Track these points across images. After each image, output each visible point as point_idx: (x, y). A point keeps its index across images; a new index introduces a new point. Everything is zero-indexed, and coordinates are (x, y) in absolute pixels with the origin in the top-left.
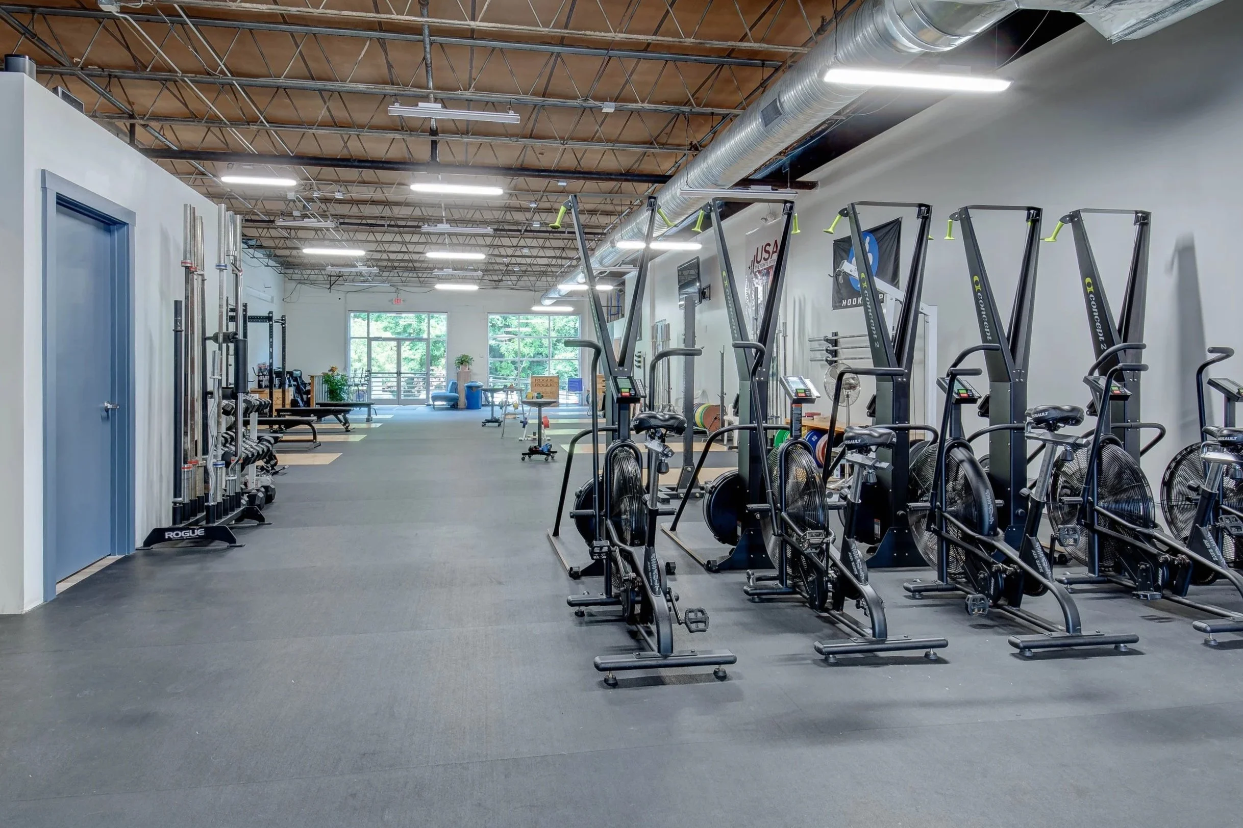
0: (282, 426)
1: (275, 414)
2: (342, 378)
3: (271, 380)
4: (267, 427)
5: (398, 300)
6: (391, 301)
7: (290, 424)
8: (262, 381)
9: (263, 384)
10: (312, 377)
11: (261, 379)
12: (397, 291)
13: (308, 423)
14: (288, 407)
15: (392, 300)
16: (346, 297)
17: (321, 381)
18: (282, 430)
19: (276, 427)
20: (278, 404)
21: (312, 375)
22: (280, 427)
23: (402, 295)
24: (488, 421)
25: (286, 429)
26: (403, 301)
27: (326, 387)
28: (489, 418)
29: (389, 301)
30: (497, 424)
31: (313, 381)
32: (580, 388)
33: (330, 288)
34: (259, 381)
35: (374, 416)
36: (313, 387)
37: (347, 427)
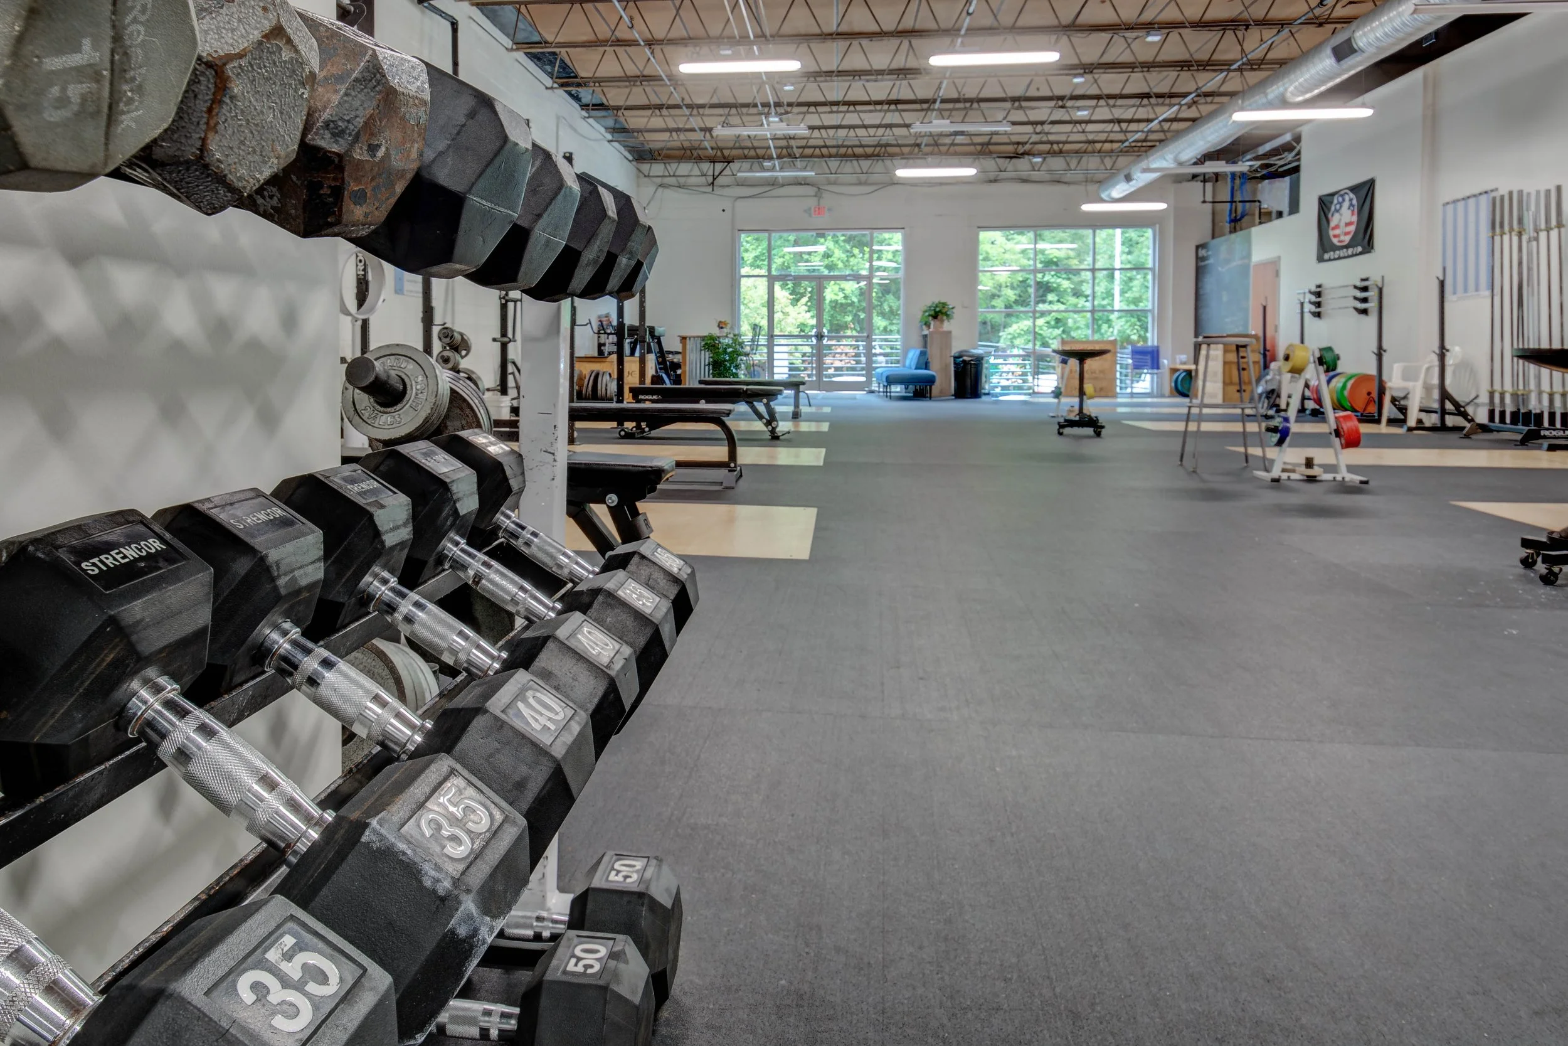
0: (644, 425)
1: (628, 395)
2: (735, 341)
3: (620, 345)
4: (614, 424)
5: (819, 210)
6: (808, 211)
7: (657, 420)
8: (604, 345)
9: (606, 349)
10: (683, 339)
11: (602, 341)
12: (818, 195)
13: (716, 419)
14: (648, 383)
15: (810, 209)
16: (733, 208)
17: (699, 346)
18: (643, 431)
19: (629, 425)
20: (632, 379)
21: (684, 334)
22: (638, 427)
23: (827, 201)
24: (1071, 423)
25: (650, 431)
26: (829, 210)
27: (707, 356)
28: (1073, 416)
29: (805, 211)
30: (1090, 431)
31: (684, 347)
32: (1155, 364)
33: (713, 183)
34: (600, 345)
35: (804, 409)
36: (684, 358)
37: (774, 429)
